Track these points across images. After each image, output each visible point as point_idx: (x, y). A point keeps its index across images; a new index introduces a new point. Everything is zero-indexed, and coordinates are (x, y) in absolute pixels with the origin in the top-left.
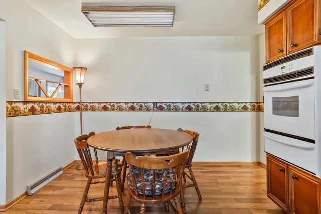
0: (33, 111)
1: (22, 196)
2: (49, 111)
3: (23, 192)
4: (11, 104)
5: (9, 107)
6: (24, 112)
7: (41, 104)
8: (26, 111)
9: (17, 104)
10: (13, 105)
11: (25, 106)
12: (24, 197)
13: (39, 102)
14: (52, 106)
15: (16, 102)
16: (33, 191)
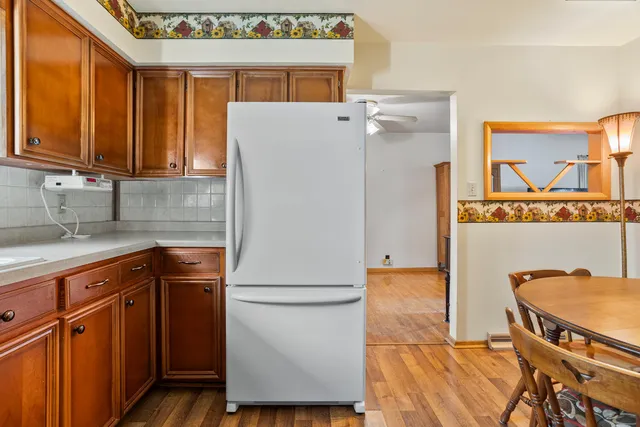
0: (500, 216)
1: (479, 343)
2: (536, 218)
3: (483, 338)
4: (464, 205)
5: (462, 208)
6: (485, 216)
7: (516, 205)
8: (488, 215)
9: (473, 205)
10: (467, 206)
11: (486, 207)
12: (482, 346)
13: (513, 201)
14: (544, 208)
15: (472, 202)
16: (494, 345)
